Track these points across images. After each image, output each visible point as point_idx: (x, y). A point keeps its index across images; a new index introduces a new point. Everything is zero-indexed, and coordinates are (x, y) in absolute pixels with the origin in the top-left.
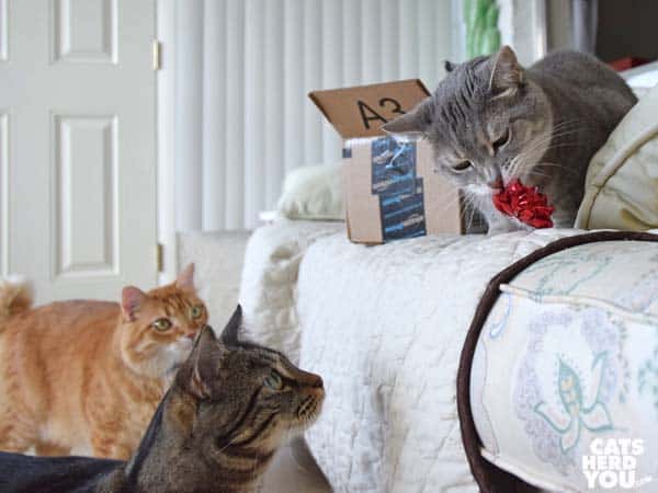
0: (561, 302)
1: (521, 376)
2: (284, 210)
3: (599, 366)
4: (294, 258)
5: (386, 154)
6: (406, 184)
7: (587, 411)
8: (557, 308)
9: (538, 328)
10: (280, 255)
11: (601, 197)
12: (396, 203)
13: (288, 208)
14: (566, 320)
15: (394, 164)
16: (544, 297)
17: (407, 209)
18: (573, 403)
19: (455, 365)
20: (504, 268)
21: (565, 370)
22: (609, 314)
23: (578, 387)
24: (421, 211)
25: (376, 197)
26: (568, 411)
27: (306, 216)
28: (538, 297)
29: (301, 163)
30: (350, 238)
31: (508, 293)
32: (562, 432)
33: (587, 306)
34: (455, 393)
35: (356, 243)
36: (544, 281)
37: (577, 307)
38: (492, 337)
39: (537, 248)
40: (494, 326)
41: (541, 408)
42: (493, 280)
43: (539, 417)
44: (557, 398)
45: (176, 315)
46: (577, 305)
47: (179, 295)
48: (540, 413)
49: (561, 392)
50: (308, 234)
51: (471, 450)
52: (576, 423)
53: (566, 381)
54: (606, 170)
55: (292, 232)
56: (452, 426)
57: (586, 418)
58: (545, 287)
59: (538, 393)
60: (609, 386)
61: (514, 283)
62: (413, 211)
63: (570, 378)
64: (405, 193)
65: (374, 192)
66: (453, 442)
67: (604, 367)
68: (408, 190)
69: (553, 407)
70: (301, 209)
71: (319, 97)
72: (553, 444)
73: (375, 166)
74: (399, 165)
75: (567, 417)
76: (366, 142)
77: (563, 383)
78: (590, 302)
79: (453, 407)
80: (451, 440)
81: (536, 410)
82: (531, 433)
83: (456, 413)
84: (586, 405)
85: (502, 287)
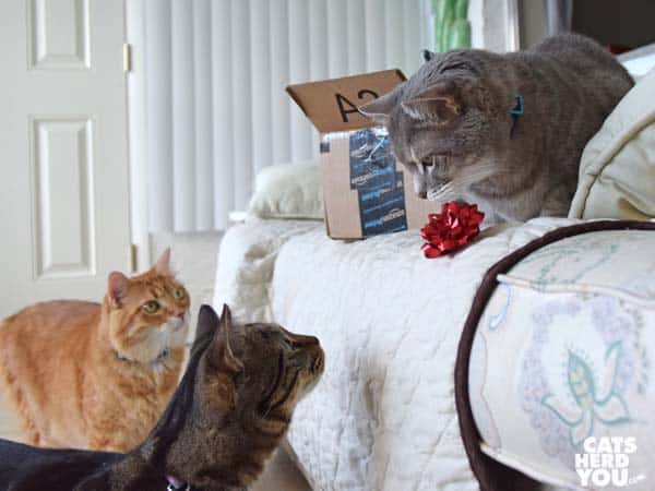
0: (569, 291)
1: (525, 368)
2: (256, 210)
3: (613, 355)
4: (268, 257)
5: (365, 147)
6: (386, 178)
7: (600, 403)
8: (563, 298)
9: (542, 319)
10: (254, 254)
11: (596, 185)
12: (375, 198)
13: (261, 206)
14: (574, 309)
15: (372, 157)
16: (549, 287)
17: (387, 203)
18: (585, 395)
19: (453, 358)
20: (500, 259)
21: (575, 361)
23: (589, 377)
24: (402, 206)
25: (355, 192)
26: (579, 403)
27: (277, 215)
28: (541, 287)
29: (269, 162)
30: (329, 234)
31: (505, 284)
32: (573, 425)
33: (596, 295)
34: (452, 386)
35: (334, 239)
36: (545, 271)
37: (584, 295)
38: (492, 329)
39: (534, 238)
40: (493, 318)
41: (550, 401)
42: (489, 271)
43: (545, 408)
44: (567, 390)
46: (585, 293)
48: (550, 408)
49: (571, 385)
50: (282, 232)
52: (588, 415)
53: (576, 371)
54: (601, 158)
55: (265, 232)
56: (449, 421)
57: (601, 411)
58: (548, 276)
59: (545, 385)
60: (625, 377)
61: (512, 273)
62: (394, 206)
63: (581, 370)
64: (384, 188)
65: (353, 187)
66: (451, 437)
67: (619, 356)
68: (388, 184)
69: (562, 398)
70: (273, 208)
71: (296, 91)
72: (562, 438)
73: (353, 161)
74: (378, 159)
75: (578, 410)
76: (344, 135)
77: (573, 374)
78: (600, 290)
79: (450, 401)
80: (449, 434)
81: (543, 403)
82: (537, 426)
83: (455, 407)
84: (600, 396)
85: (500, 277)
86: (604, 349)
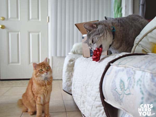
0: (123, 67)
1: (112, 83)
2: (72, 52)
4: (74, 61)
7: (126, 90)
8: (121, 68)
9: (117, 72)
10: (71, 61)
13: (73, 51)
14: (123, 70)
16: (119, 66)
18: (123, 89)
19: (100, 81)
20: (112, 60)
21: (122, 81)
22: (132, 69)
23: (124, 85)
26: (122, 90)
27: (77, 53)
29: (77, 42)
30: (83, 56)
31: (112, 65)
32: (120, 95)
33: (128, 67)
34: (99, 86)
35: (85, 57)
38: (107, 74)
39: (120, 56)
40: (108, 72)
41: (116, 90)
42: (109, 62)
44: (120, 87)
45: (43, 68)
46: (126, 67)
47: (44, 64)
48: (116, 91)
49: (120, 86)
50: (77, 57)
51: (102, 99)
52: (123, 93)
54: (138, 40)
55: (74, 56)
56: (98, 94)
57: (125, 92)
58: (120, 64)
59: (116, 86)
60: (130, 85)
61: (114, 63)
63: (122, 83)
67: (130, 80)
69: (119, 90)
75: (121, 92)
78: (129, 66)
79: (99, 90)
80: (98, 97)
81: (115, 90)
82: (114, 95)
83: (99, 91)
84: (125, 89)
85: (111, 64)
86: (127, 78)
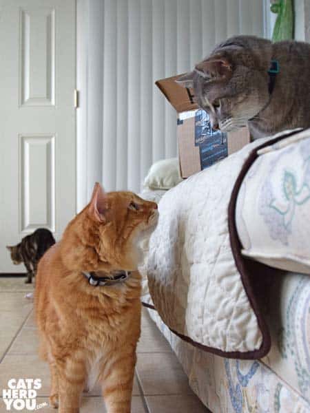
0: (290, 143)
1: (263, 189)
6: (217, 136)
7: (298, 193)
12: (210, 151)
13: (151, 182)
14: (291, 150)
17: (218, 153)
19: (228, 201)
21: (287, 176)
24: (226, 155)
25: (198, 147)
26: (288, 198)
27: (161, 187)
30: (181, 176)
32: (285, 213)
33: (303, 138)
34: (227, 216)
38: (250, 178)
40: (251, 172)
41: (274, 204)
43: (272, 210)
44: (282, 193)
46: (299, 140)
48: (274, 208)
49: (285, 189)
51: (235, 249)
52: (292, 204)
53: (288, 181)
56: (225, 238)
59: (271, 195)
62: (221, 155)
63: (290, 179)
64: (216, 144)
65: (196, 144)
68: (218, 141)
69: (280, 200)
70: (159, 183)
71: (161, 84)
73: (197, 128)
75: (288, 203)
76: (192, 113)
77: (286, 183)
79: (225, 226)
80: (224, 246)
81: (270, 206)
82: (267, 222)
83: (227, 228)
84: (298, 189)
85: (258, 152)
